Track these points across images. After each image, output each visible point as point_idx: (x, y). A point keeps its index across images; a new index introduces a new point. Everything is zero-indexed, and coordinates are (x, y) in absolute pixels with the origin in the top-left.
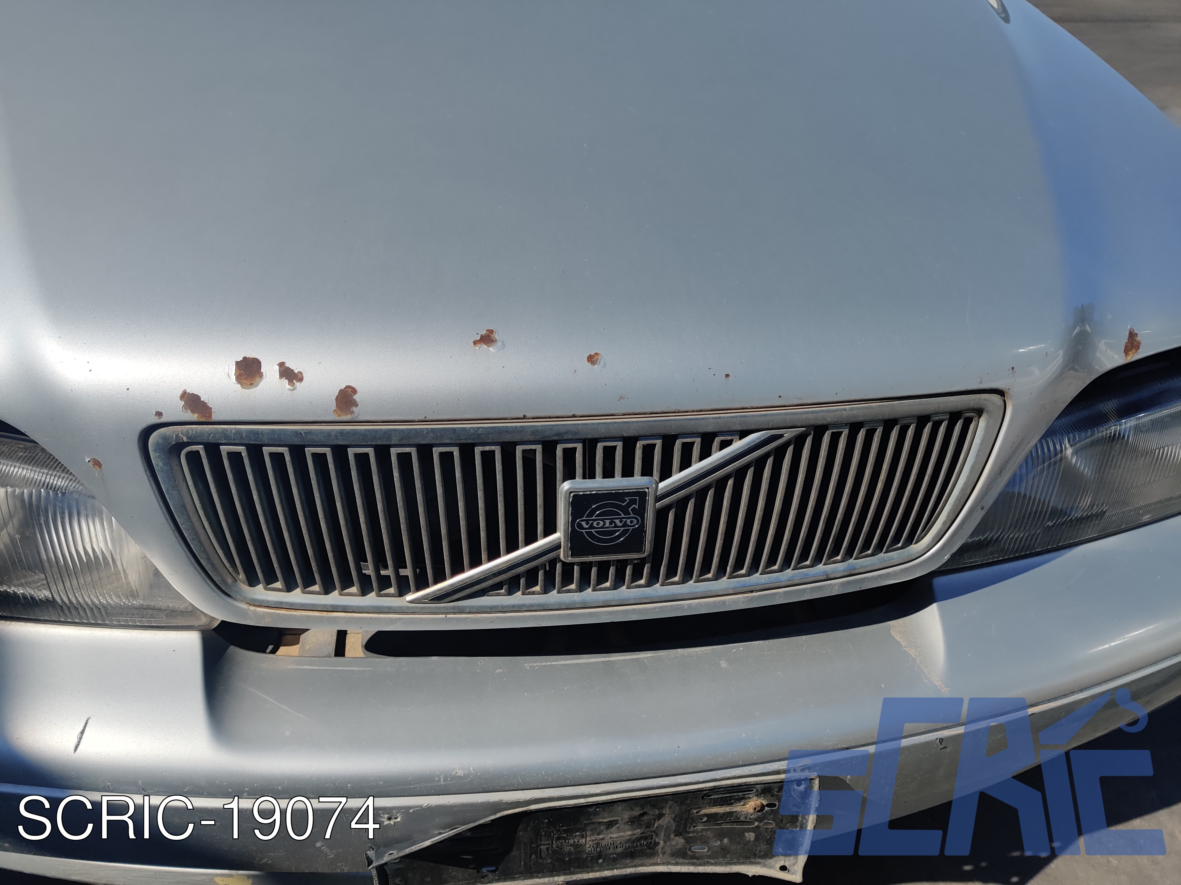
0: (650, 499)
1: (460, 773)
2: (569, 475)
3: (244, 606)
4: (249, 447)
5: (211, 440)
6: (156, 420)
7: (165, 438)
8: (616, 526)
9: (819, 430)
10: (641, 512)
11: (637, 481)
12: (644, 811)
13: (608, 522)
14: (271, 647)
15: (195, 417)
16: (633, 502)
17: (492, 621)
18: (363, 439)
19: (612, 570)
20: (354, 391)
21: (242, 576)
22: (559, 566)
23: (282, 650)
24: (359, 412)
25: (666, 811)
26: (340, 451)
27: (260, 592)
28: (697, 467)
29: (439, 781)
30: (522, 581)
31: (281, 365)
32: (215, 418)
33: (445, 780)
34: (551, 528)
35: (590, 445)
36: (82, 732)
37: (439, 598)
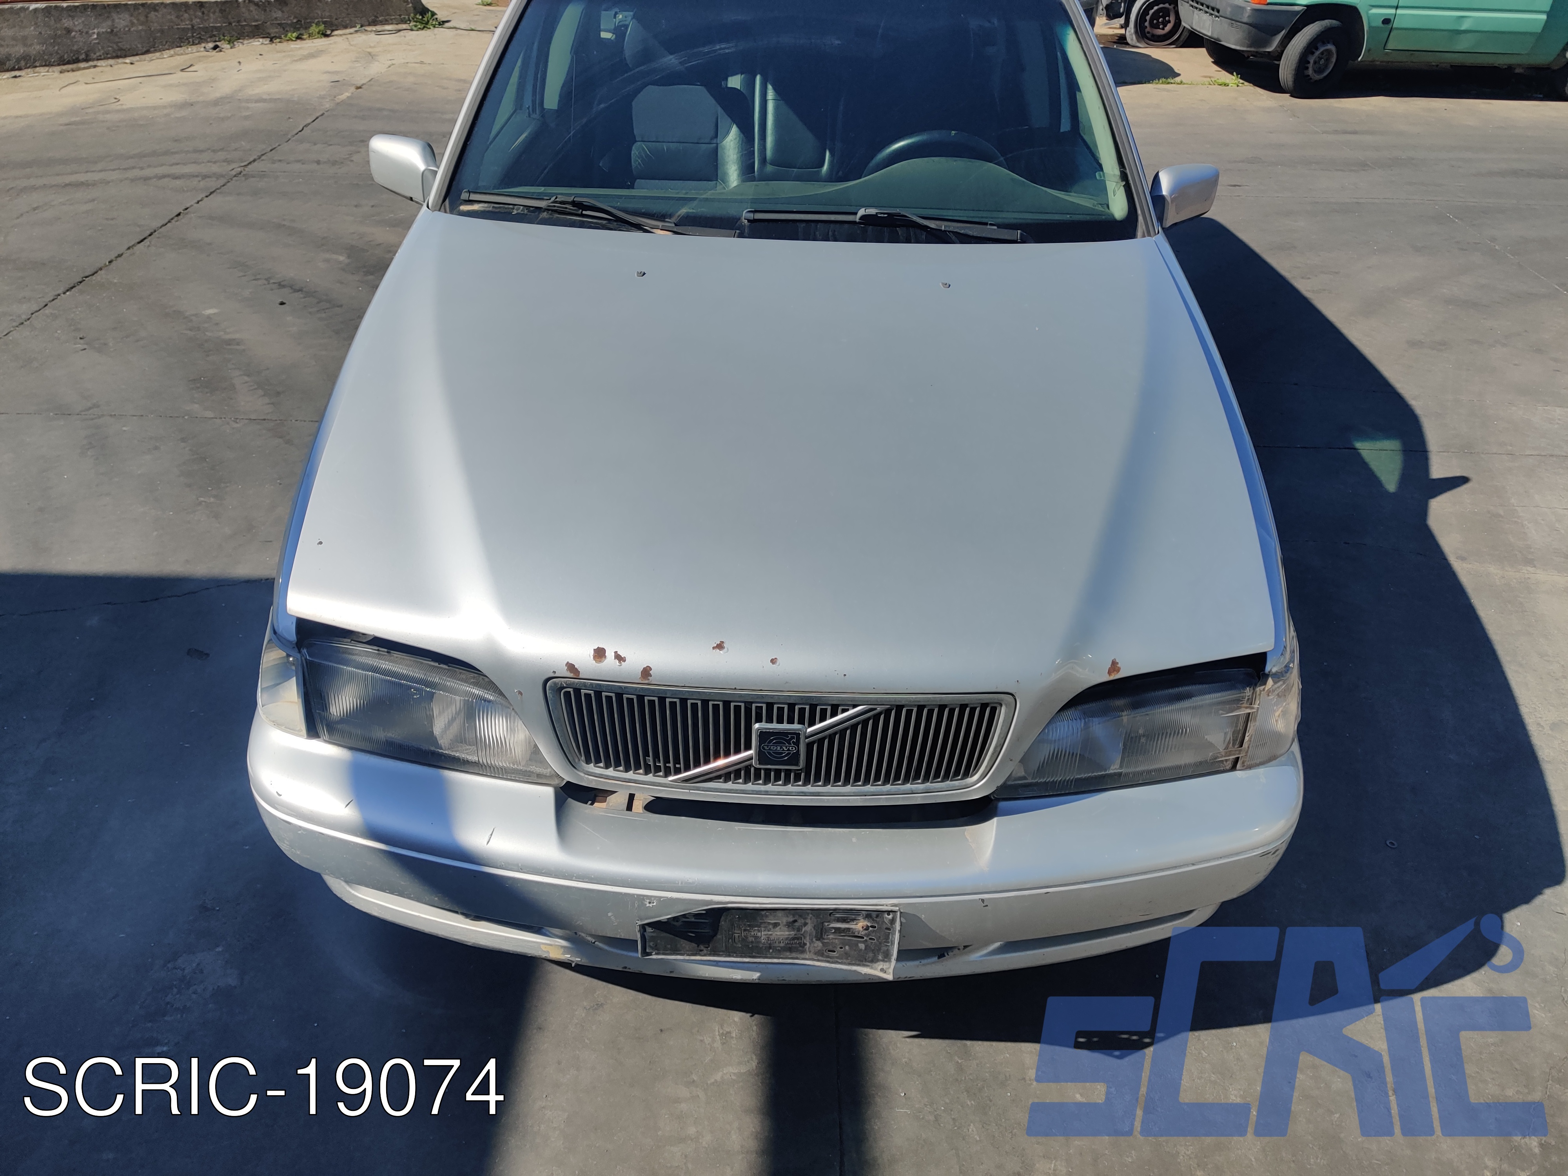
0: (802, 737)
1: (690, 881)
2: (759, 720)
3: (582, 774)
4: (595, 692)
5: (578, 687)
6: (553, 675)
7: (555, 684)
8: (783, 750)
9: (899, 708)
10: (797, 744)
11: (796, 726)
12: (795, 919)
13: (779, 747)
14: (590, 802)
15: (571, 675)
16: (793, 738)
17: (715, 796)
18: (652, 692)
19: (783, 774)
20: (651, 669)
21: (583, 758)
22: (752, 770)
23: (596, 804)
24: (652, 680)
25: (808, 921)
26: (641, 698)
27: (591, 767)
28: (829, 722)
29: (678, 883)
30: (732, 776)
31: (616, 652)
32: (581, 676)
33: (682, 883)
34: (748, 747)
35: (770, 706)
36: (491, 835)
37: (687, 780)
